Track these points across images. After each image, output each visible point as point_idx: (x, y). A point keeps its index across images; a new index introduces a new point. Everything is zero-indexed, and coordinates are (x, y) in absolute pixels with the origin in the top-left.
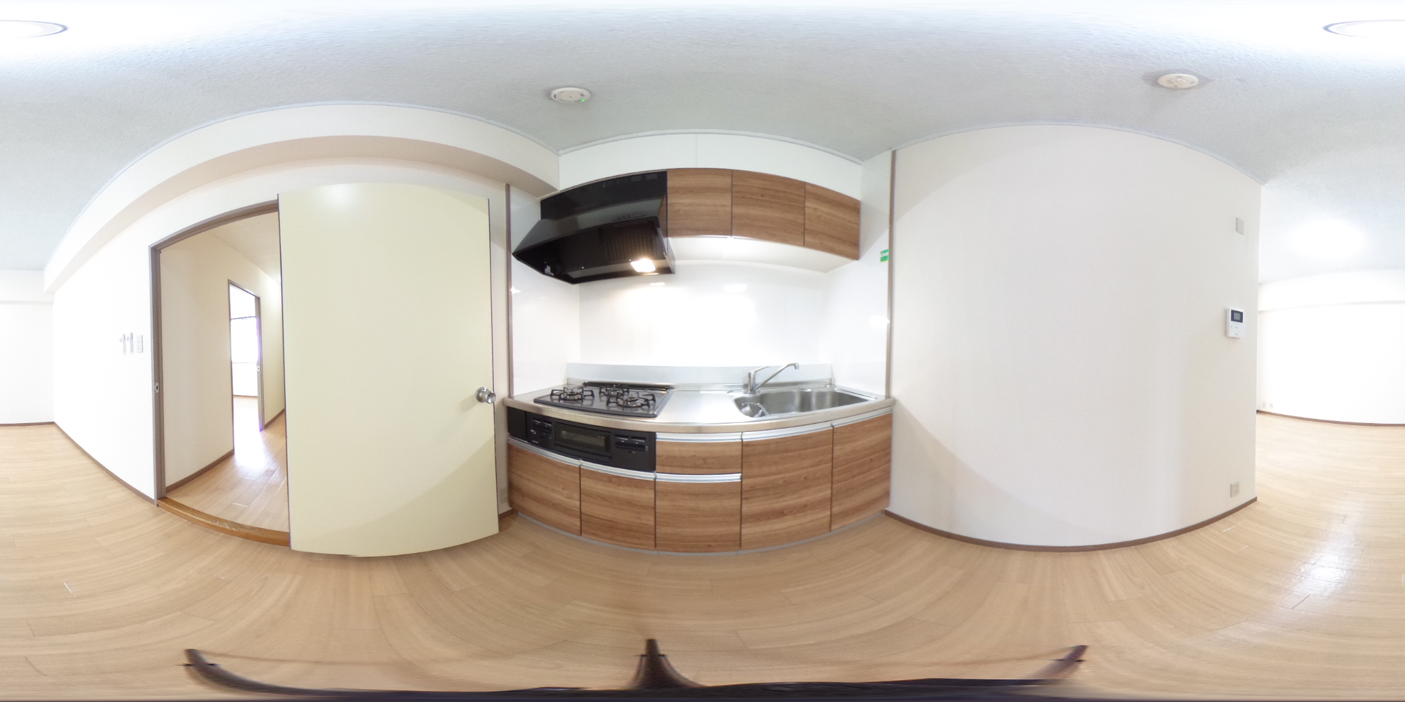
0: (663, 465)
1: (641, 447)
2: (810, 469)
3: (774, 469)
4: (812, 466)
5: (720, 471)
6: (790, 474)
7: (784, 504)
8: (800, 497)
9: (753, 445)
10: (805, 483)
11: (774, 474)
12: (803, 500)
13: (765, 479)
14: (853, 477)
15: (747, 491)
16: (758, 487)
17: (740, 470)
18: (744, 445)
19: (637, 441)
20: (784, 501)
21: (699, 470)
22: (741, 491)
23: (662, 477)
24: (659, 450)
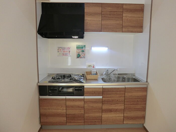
0: (86, 94)
1: (81, 90)
2: (118, 98)
3: (109, 96)
4: (119, 97)
5: (98, 95)
6: (113, 98)
7: (112, 107)
8: (116, 106)
9: (105, 89)
10: (117, 102)
11: (109, 97)
12: (116, 108)
13: (108, 98)
14: (131, 104)
15: (103, 101)
16: (106, 101)
17: (102, 95)
18: (103, 89)
19: (80, 88)
20: (112, 106)
21: (93, 95)
22: (102, 102)
23: (86, 97)
24: (85, 90)
